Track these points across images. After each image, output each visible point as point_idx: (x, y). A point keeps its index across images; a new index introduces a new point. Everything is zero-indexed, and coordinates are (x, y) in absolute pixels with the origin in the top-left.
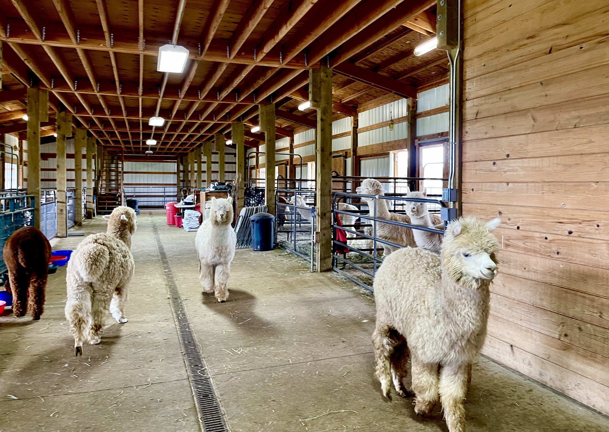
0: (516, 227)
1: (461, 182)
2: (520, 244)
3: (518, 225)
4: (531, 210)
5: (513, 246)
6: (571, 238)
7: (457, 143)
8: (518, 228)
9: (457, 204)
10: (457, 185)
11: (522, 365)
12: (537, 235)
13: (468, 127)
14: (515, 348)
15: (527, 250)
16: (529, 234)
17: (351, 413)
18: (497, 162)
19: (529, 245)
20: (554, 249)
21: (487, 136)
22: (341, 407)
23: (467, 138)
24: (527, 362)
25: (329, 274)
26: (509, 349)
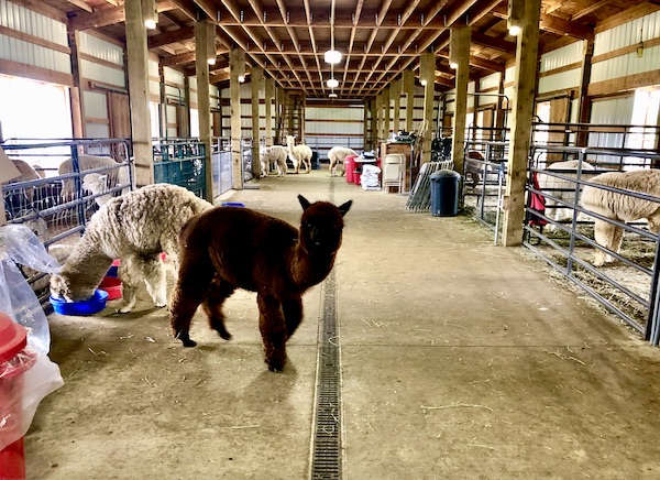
17: (485, 410)
22: (476, 401)
25: (516, 250)
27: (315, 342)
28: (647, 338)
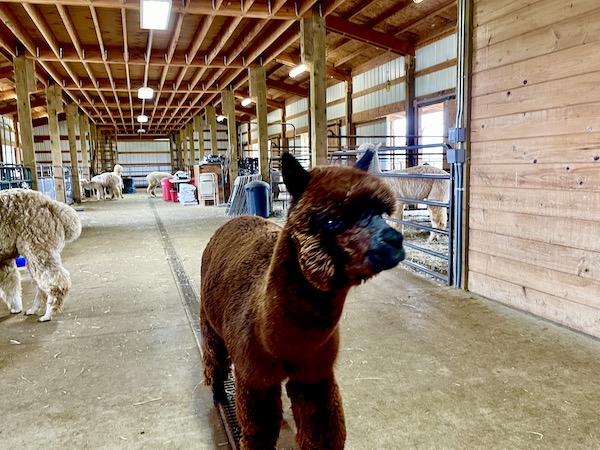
0: (532, 161)
1: (469, 119)
2: (538, 179)
3: (536, 158)
4: (551, 139)
5: (529, 182)
6: (597, 165)
7: (466, 77)
8: (535, 162)
9: (465, 144)
10: (465, 123)
11: (535, 306)
12: (558, 166)
13: (479, 56)
14: (527, 290)
15: (544, 185)
16: (549, 166)
18: (512, 92)
19: (547, 179)
20: (577, 179)
21: (502, 63)
23: (477, 69)
24: (541, 302)
26: (521, 291)
27: (187, 322)
28: (451, 283)
